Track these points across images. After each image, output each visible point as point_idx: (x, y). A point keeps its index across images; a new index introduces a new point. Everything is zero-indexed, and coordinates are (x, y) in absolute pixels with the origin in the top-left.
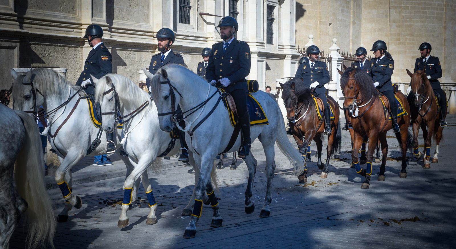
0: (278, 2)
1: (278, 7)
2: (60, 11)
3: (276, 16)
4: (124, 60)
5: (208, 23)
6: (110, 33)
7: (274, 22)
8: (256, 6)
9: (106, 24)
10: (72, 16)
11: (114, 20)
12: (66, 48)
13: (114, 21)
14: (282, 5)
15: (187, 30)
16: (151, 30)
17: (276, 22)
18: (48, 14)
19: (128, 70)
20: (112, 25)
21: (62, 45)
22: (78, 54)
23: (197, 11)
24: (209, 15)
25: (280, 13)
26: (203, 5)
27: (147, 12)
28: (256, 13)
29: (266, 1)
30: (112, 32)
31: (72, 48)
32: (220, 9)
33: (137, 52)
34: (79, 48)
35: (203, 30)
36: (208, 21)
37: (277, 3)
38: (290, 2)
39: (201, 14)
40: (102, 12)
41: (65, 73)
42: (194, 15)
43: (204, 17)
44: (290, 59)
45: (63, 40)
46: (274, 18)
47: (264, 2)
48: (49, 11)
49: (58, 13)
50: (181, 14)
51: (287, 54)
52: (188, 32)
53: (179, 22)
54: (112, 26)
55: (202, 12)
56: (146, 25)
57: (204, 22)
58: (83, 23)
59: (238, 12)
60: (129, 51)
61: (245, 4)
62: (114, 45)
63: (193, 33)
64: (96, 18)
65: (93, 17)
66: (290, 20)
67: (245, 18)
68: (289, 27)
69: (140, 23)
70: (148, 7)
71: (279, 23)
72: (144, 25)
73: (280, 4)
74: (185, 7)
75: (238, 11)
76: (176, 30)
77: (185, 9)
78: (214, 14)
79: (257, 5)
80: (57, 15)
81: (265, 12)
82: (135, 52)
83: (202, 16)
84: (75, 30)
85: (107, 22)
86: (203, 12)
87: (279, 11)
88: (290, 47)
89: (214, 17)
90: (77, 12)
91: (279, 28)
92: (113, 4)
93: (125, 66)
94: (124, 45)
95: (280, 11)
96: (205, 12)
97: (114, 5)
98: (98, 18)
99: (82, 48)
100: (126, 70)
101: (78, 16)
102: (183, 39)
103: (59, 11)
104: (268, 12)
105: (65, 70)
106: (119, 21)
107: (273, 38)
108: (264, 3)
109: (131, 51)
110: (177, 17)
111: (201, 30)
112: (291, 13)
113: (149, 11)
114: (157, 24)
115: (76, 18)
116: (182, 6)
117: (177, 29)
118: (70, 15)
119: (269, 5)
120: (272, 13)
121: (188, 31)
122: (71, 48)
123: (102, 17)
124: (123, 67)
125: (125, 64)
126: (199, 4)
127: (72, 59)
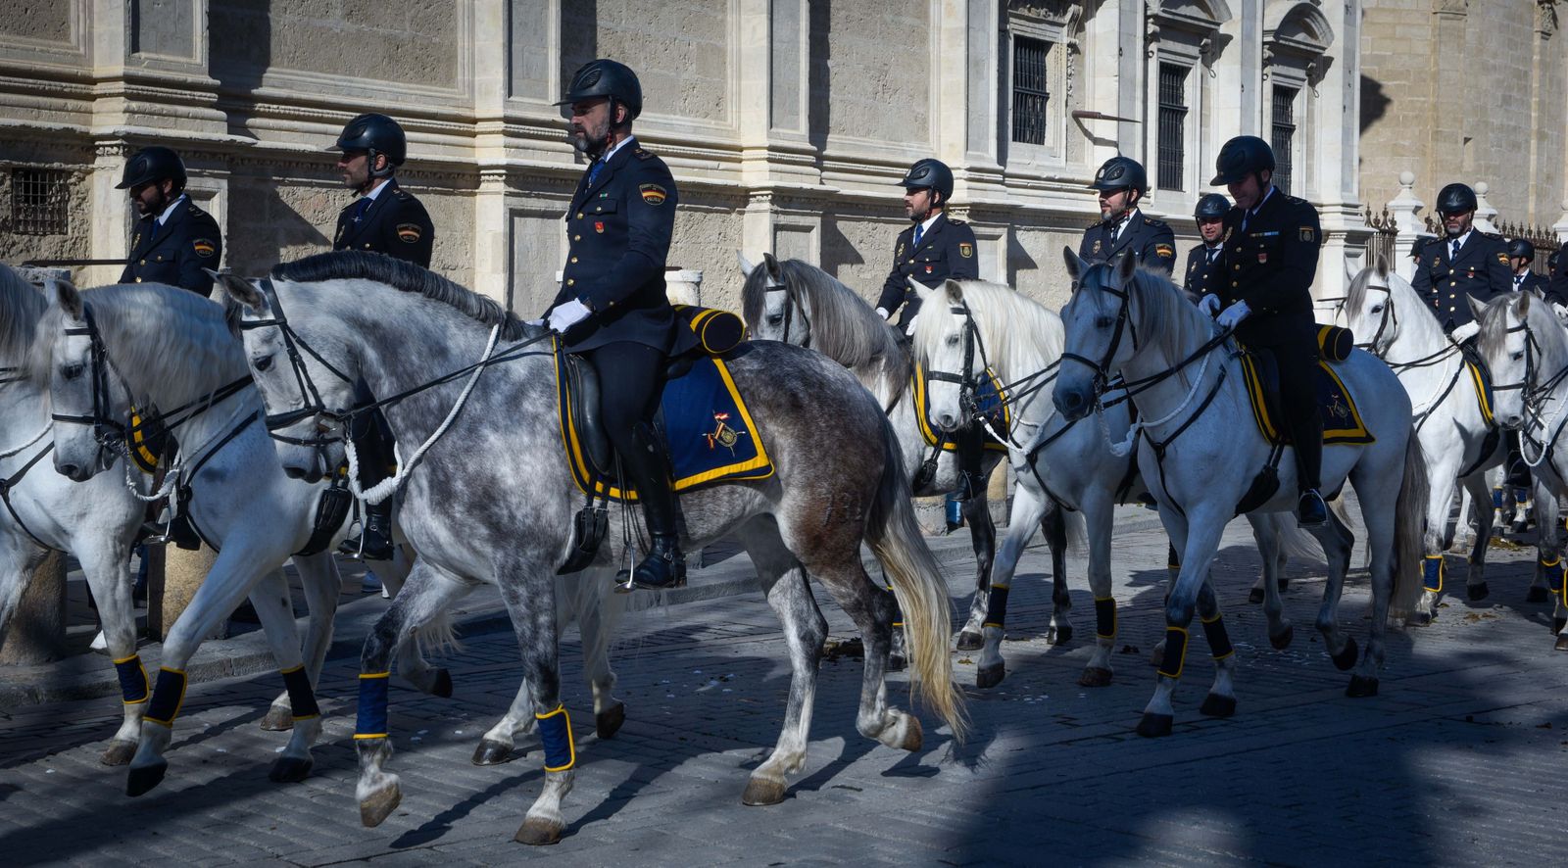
0: (1306, 77)
1: (1306, 91)
2: (683, 112)
3: (1302, 118)
4: (857, 248)
5: (1097, 141)
6: (818, 171)
7: (1295, 136)
8: (1240, 89)
9: (808, 146)
10: (715, 124)
11: (829, 136)
12: (698, 214)
13: (831, 138)
14: (1319, 87)
15: (1035, 163)
17: (1301, 135)
18: (650, 120)
19: (868, 276)
20: (825, 149)
22: (731, 233)
23: (1067, 105)
24: (1099, 118)
25: (1313, 111)
26: (1082, 87)
27: (922, 111)
28: (1239, 110)
29: (1270, 75)
30: (823, 169)
31: (715, 214)
32: (1133, 98)
33: (892, 225)
34: (734, 215)
35: (1083, 162)
36: (1096, 135)
37: (1304, 80)
38: (1344, 77)
39: (1077, 116)
40: (796, 114)
41: (698, 284)
42: (1056, 118)
43: (1087, 123)
44: (1342, 242)
45: (690, 192)
46: (1294, 124)
47: (1265, 77)
48: (652, 112)
49: (677, 117)
50: (1019, 115)
52: (1039, 166)
53: (1014, 140)
54: (825, 153)
55: (1079, 108)
56: (918, 147)
57: (1086, 139)
58: (744, 145)
59: (1187, 108)
60: (870, 221)
61: (1207, 84)
62: (830, 204)
63: (1054, 169)
64: (781, 131)
65: (771, 127)
66: (1343, 127)
67: (1208, 126)
68: (1340, 151)
69: (901, 144)
70: (926, 98)
71: (1310, 139)
72: (913, 147)
73: (1312, 84)
74: (1031, 95)
75: (1185, 105)
76: (1005, 162)
77: (1030, 101)
78: (1116, 116)
79: (1242, 86)
80: (674, 122)
81: (1268, 106)
82: (887, 225)
83: (1081, 119)
84: (723, 165)
85: (812, 142)
86: (1082, 109)
87: (1310, 101)
88: (1341, 209)
89: (1116, 122)
90: (729, 115)
91: (1310, 153)
92: (829, 91)
93: (860, 266)
94: (857, 205)
95: (1313, 105)
96: (1088, 109)
97: (831, 93)
98: (786, 131)
99: (742, 213)
100: (862, 276)
101: (731, 126)
102: (1025, 187)
103: (681, 111)
104: (1274, 106)
105: (697, 276)
106: (844, 137)
107: (1290, 181)
108: (1263, 80)
109: (875, 221)
110: (1007, 126)
111: (1077, 160)
112: (1344, 107)
113: (928, 109)
114: (951, 145)
115: (725, 130)
116: (1023, 94)
117: (1009, 160)
118: (710, 123)
119: (1279, 86)
120: (1287, 108)
121: (1040, 164)
122: (712, 215)
123: (796, 128)
124: (854, 266)
125: (857, 259)
126: (1071, 87)
127: (714, 245)
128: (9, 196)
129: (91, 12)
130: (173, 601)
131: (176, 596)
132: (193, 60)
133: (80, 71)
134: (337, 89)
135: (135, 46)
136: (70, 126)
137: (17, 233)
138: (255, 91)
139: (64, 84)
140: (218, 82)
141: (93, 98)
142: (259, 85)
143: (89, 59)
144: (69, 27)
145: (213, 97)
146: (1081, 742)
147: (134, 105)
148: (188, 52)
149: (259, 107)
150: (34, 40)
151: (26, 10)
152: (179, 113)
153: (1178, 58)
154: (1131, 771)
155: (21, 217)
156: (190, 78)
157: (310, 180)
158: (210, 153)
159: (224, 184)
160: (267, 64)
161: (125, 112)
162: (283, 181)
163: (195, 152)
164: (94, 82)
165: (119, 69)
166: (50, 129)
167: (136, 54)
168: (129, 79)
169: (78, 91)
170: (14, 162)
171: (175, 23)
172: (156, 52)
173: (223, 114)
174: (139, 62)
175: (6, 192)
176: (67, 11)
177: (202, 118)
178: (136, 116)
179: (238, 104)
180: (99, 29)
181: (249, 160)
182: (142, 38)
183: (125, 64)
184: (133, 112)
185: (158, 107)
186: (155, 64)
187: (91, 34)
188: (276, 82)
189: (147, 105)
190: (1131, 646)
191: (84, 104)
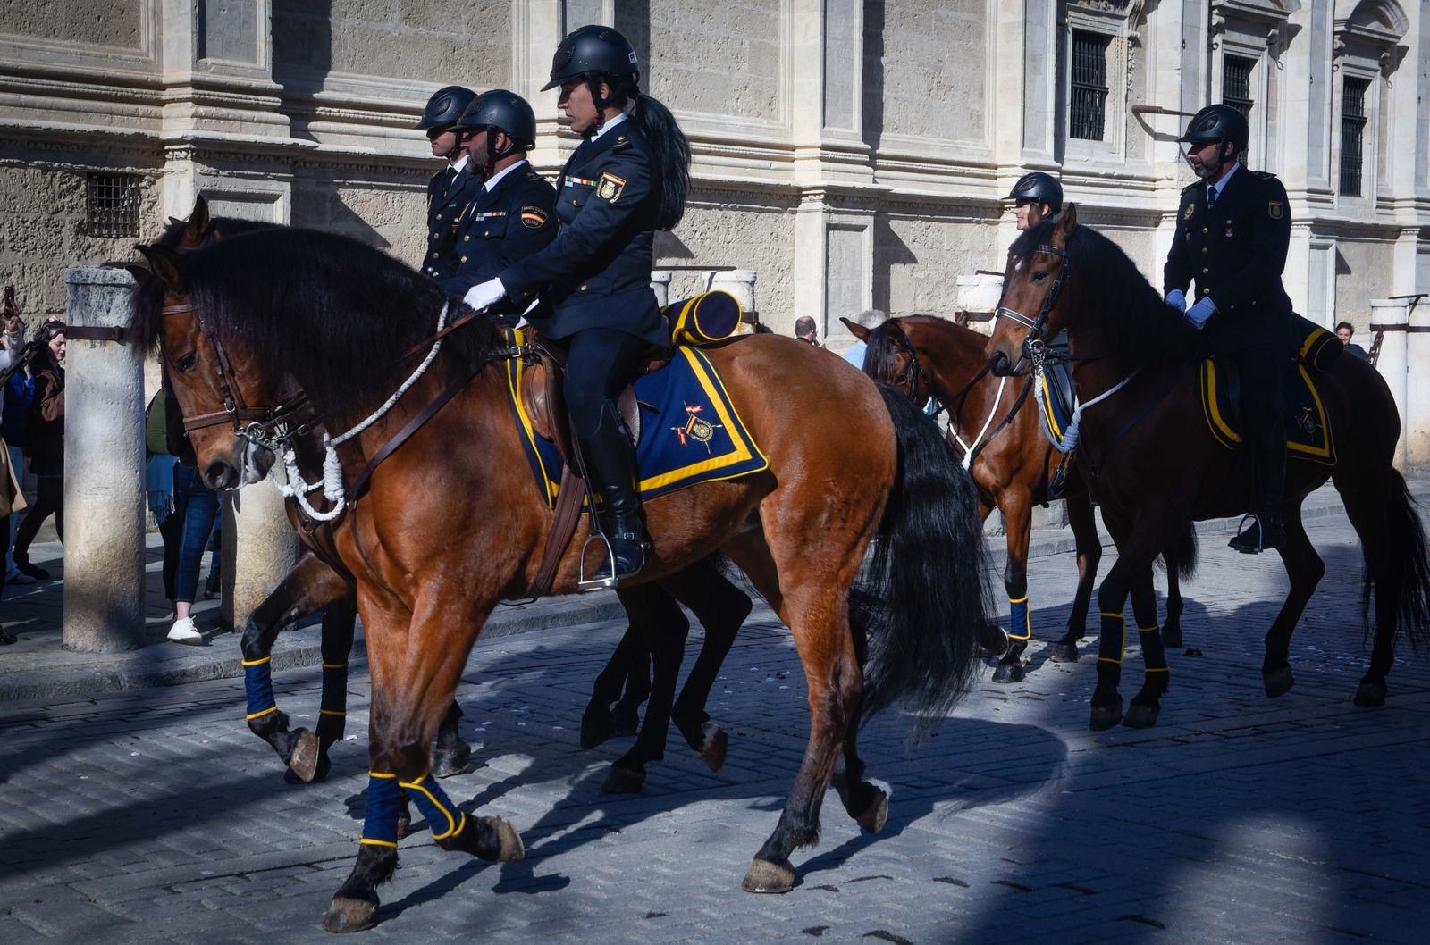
0: (1380, 68)
1: (1378, 82)
2: (735, 112)
3: (1373, 110)
4: (910, 247)
5: (1158, 137)
6: (870, 170)
7: (1366, 129)
8: (1308, 81)
9: (861, 145)
10: (768, 123)
11: (883, 134)
12: (750, 215)
13: (884, 136)
14: (1392, 78)
15: (1094, 159)
16: (988, 161)
17: (1372, 128)
18: (703, 120)
19: (921, 275)
20: (878, 148)
21: (739, 205)
22: (783, 232)
23: (1126, 101)
24: (1161, 113)
25: (1386, 102)
26: (1142, 81)
27: (977, 108)
28: (1307, 103)
29: (1341, 66)
30: (876, 168)
31: (767, 214)
32: (1196, 92)
33: (946, 224)
34: (786, 215)
35: (1143, 158)
36: (1157, 130)
37: (1376, 71)
38: (1420, 67)
39: (1137, 111)
40: (850, 112)
41: (752, 284)
42: (1115, 113)
43: (1147, 118)
44: (1415, 238)
45: (742, 192)
46: (1365, 116)
47: (1335, 68)
48: (705, 111)
49: (729, 116)
50: (1077, 110)
51: (1404, 224)
52: (1096, 162)
53: (1072, 136)
54: (878, 151)
55: (1139, 103)
56: (973, 145)
57: (1147, 134)
58: (796, 144)
59: (1252, 101)
60: (923, 219)
61: (1274, 76)
62: (883, 203)
63: (1113, 165)
64: (833, 129)
65: (824, 126)
66: (1418, 119)
67: (1274, 119)
68: (1414, 144)
69: (956, 141)
70: (982, 95)
71: (1382, 133)
72: (968, 145)
73: (1385, 75)
74: (1090, 90)
75: (1251, 98)
76: (1063, 159)
77: (1088, 96)
78: (1178, 110)
79: (1311, 78)
80: (726, 121)
81: (1338, 98)
82: (941, 224)
83: (1141, 114)
84: (776, 164)
85: (865, 140)
86: (1143, 104)
87: (1383, 92)
88: (1414, 203)
89: (1177, 117)
90: (782, 113)
91: (1382, 146)
92: (883, 88)
93: (913, 265)
94: (911, 203)
95: (1386, 96)
96: (1149, 103)
97: (885, 91)
98: (837, 130)
99: (794, 213)
100: (914, 275)
101: (784, 125)
102: (1083, 184)
103: (734, 111)
104: (1345, 98)
105: (751, 275)
106: (898, 135)
107: (1361, 175)
108: (1333, 71)
109: (928, 220)
110: (1065, 122)
111: (1136, 156)
112: (1420, 98)
113: (983, 105)
114: (1007, 142)
115: (778, 129)
116: (1081, 89)
117: (1065, 157)
118: (762, 122)
119: (1350, 77)
120: (1358, 101)
121: (1098, 160)
122: (764, 214)
123: (849, 126)
124: (907, 266)
125: (911, 259)
126: (1131, 81)
127: (766, 245)
128: (84, 199)
129: (160, 18)
130: (244, 593)
131: (248, 588)
132: (257, 66)
133: (151, 77)
134: (395, 92)
135: (202, 52)
136: (141, 131)
137: (92, 236)
138: (316, 95)
139: (135, 90)
140: (281, 87)
141: (162, 103)
142: (320, 89)
143: (157, 65)
144: (139, 34)
145: (276, 101)
146: (1146, 744)
147: (202, 110)
148: (252, 57)
149: (321, 110)
150: (107, 47)
151: (99, 17)
152: (244, 118)
153: (1244, 50)
154: (1197, 774)
155: (96, 220)
156: (255, 83)
157: (369, 183)
158: (274, 156)
159: (287, 186)
160: (328, 68)
161: (193, 117)
162: (344, 183)
163: (260, 156)
164: (163, 87)
165: (187, 75)
166: (123, 134)
167: (203, 60)
168: (196, 84)
169: (149, 96)
170: (88, 167)
171: (240, 29)
172: (222, 58)
173: (286, 118)
174: (207, 68)
175: (81, 196)
176: (137, 18)
177: (266, 122)
178: (204, 120)
179: (300, 108)
180: (167, 35)
181: (311, 163)
182: (208, 44)
183: (193, 70)
184: (201, 117)
185: (223, 111)
186: (221, 69)
187: (160, 41)
188: (337, 85)
189: (213, 110)
190: (1194, 648)
191: (154, 110)
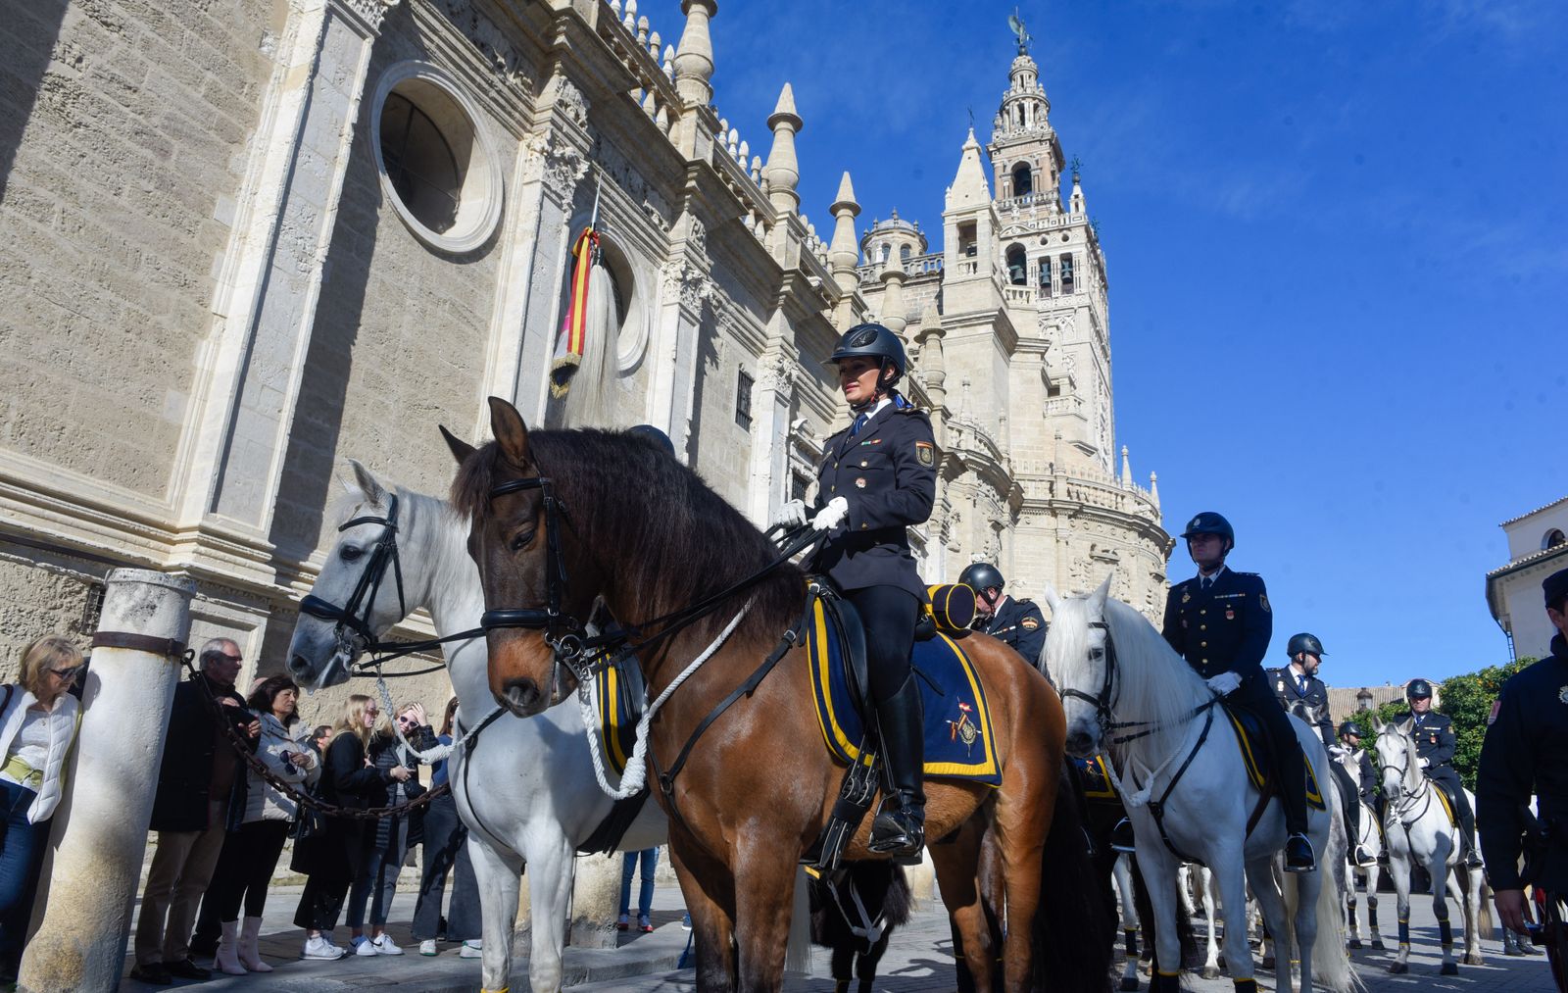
128: (84, 603)
129: (186, 482)
132: (259, 526)
133: (167, 522)
135: (214, 508)
136: (147, 557)
137: (83, 634)
138: (302, 563)
139: (152, 528)
140: (274, 546)
141: (174, 543)
142: (305, 560)
143: (176, 512)
144: (166, 490)
145: (269, 557)
147: (203, 549)
148: (256, 522)
149: (303, 575)
150: (136, 493)
151: (135, 470)
152: (238, 562)
155: (90, 622)
156: (252, 539)
158: (257, 595)
159: (264, 621)
160: (315, 547)
161: (194, 552)
163: (245, 593)
164: (177, 531)
165: (196, 523)
166: (129, 555)
167: (213, 514)
168: (203, 530)
169: (162, 535)
170: (94, 577)
171: (249, 499)
172: (230, 516)
173: (274, 570)
174: (215, 520)
175: (82, 600)
176: (167, 478)
177: (256, 569)
178: (203, 557)
179: (287, 570)
180: (189, 494)
181: (289, 610)
182: (220, 504)
183: (203, 518)
184: (201, 554)
185: (221, 554)
186: (227, 523)
187: (182, 497)
188: (318, 559)
189: (213, 552)
191: (165, 546)
